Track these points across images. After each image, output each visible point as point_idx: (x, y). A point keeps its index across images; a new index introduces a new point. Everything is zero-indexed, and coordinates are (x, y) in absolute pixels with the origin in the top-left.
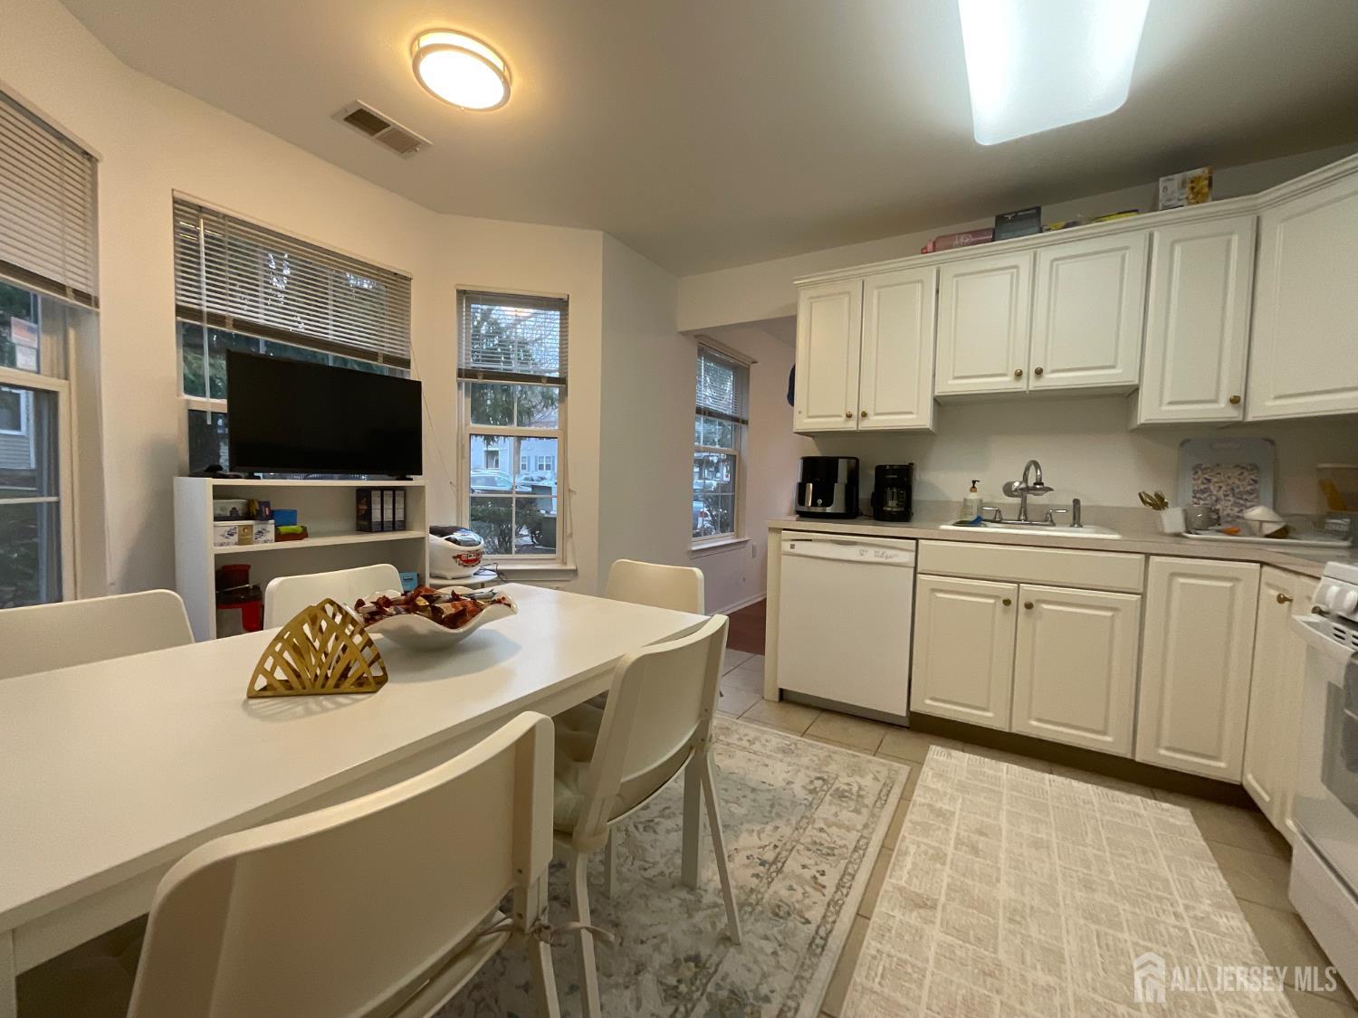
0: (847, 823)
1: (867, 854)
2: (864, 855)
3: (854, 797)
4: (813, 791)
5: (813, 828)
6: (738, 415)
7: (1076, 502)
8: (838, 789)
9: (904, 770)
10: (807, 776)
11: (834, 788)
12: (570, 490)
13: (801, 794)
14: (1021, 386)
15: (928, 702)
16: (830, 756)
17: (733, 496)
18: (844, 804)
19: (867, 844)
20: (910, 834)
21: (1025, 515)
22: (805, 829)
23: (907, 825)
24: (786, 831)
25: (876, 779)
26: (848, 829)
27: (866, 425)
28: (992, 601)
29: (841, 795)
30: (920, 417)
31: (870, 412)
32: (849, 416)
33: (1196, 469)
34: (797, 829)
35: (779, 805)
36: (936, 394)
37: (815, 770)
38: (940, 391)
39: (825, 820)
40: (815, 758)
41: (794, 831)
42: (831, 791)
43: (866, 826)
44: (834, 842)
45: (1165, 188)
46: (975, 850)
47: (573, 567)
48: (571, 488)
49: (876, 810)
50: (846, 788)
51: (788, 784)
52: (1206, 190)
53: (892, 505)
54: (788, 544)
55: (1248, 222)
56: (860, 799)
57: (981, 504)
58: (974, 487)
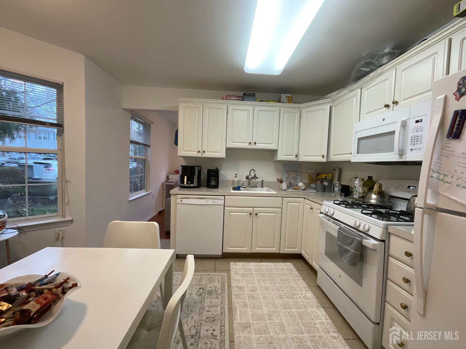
0: (215, 304)
1: (225, 314)
2: (225, 315)
3: (214, 292)
4: (200, 295)
5: (205, 311)
6: (146, 143)
7: (262, 181)
8: (208, 290)
9: (225, 274)
10: (196, 289)
11: (207, 291)
12: (67, 181)
13: (196, 297)
14: (250, 147)
15: (228, 248)
16: (201, 277)
17: (145, 175)
18: (212, 296)
19: (224, 310)
20: (235, 300)
21: (250, 185)
22: (203, 313)
23: (233, 297)
24: (196, 317)
25: (219, 282)
26: (217, 307)
27: (205, 155)
28: (246, 214)
29: (210, 293)
30: (222, 154)
31: (206, 151)
32: (199, 152)
33: (287, 171)
34: (200, 314)
35: (190, 306)
36: (227, 147)
37: (198, 285)
38: (228, 146)
39: (208, 306)
40: (197, 280)
41: (199, 316)
42: (206, 293)
43: (222, 303)
44: (214, 315)
45: (283, 97)
46: (253, 298)
47: (70, 219)
48: (67, 180)
49: (223, 294)
50: (211, 289)
51: (190, 295)
52: (291, 100)
53: (213, 183)
54: (180, 200)
55: (299, 110)
56: (216, 292)
57: (239, 182)
58: (236, 176)
